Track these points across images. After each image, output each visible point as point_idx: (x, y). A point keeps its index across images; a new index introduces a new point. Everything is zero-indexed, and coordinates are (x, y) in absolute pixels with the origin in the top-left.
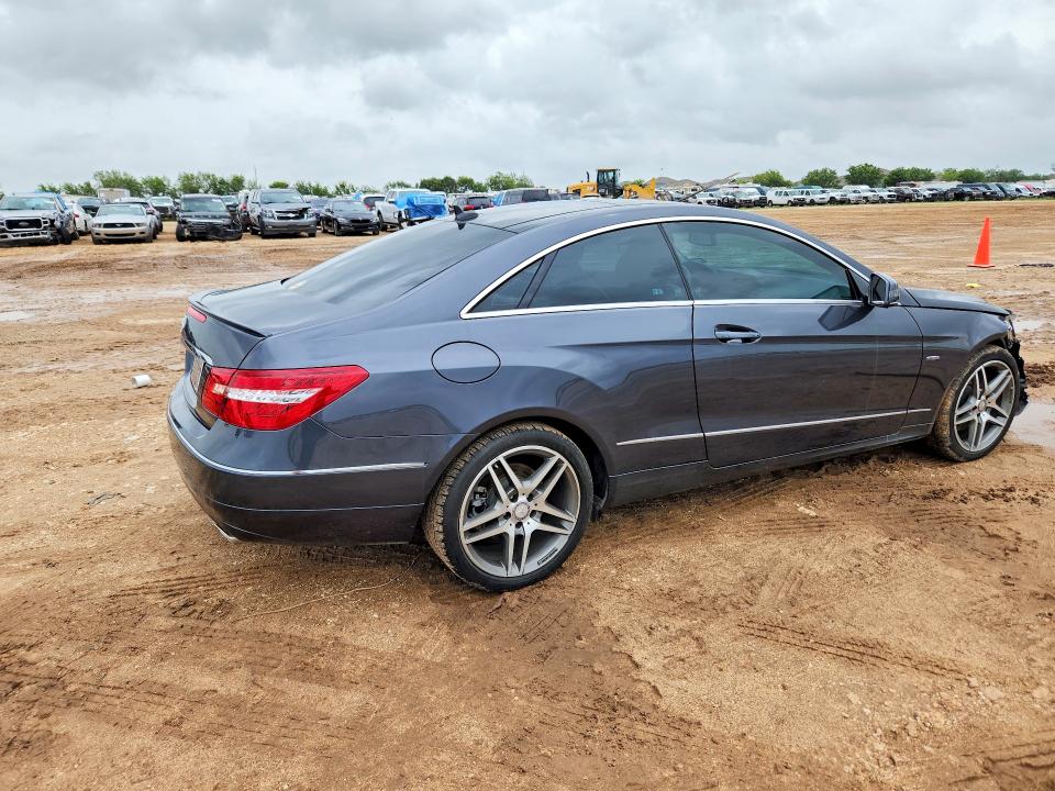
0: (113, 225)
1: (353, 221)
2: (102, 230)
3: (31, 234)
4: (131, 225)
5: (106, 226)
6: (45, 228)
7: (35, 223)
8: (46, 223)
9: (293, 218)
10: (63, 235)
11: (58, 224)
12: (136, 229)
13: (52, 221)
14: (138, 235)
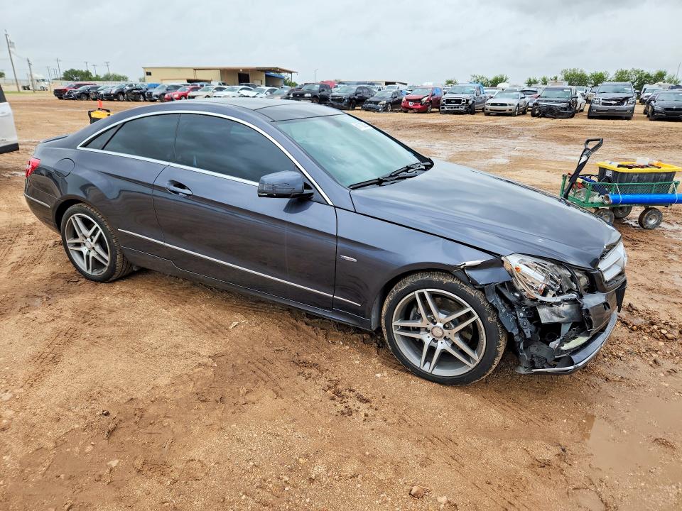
0: (495, 104)
1: (667, 109)
2: (490, 107)
3: (455, 108)
4: (505, 105)
5: (493, 104)
6: (463, 104)
7: (458, 101)
8: (464, 101)
9: (614, 105)
10: (471, 109)
11: (470, 102)
12: (508, 107)
13: (468, 101)
14: (507, 111)
